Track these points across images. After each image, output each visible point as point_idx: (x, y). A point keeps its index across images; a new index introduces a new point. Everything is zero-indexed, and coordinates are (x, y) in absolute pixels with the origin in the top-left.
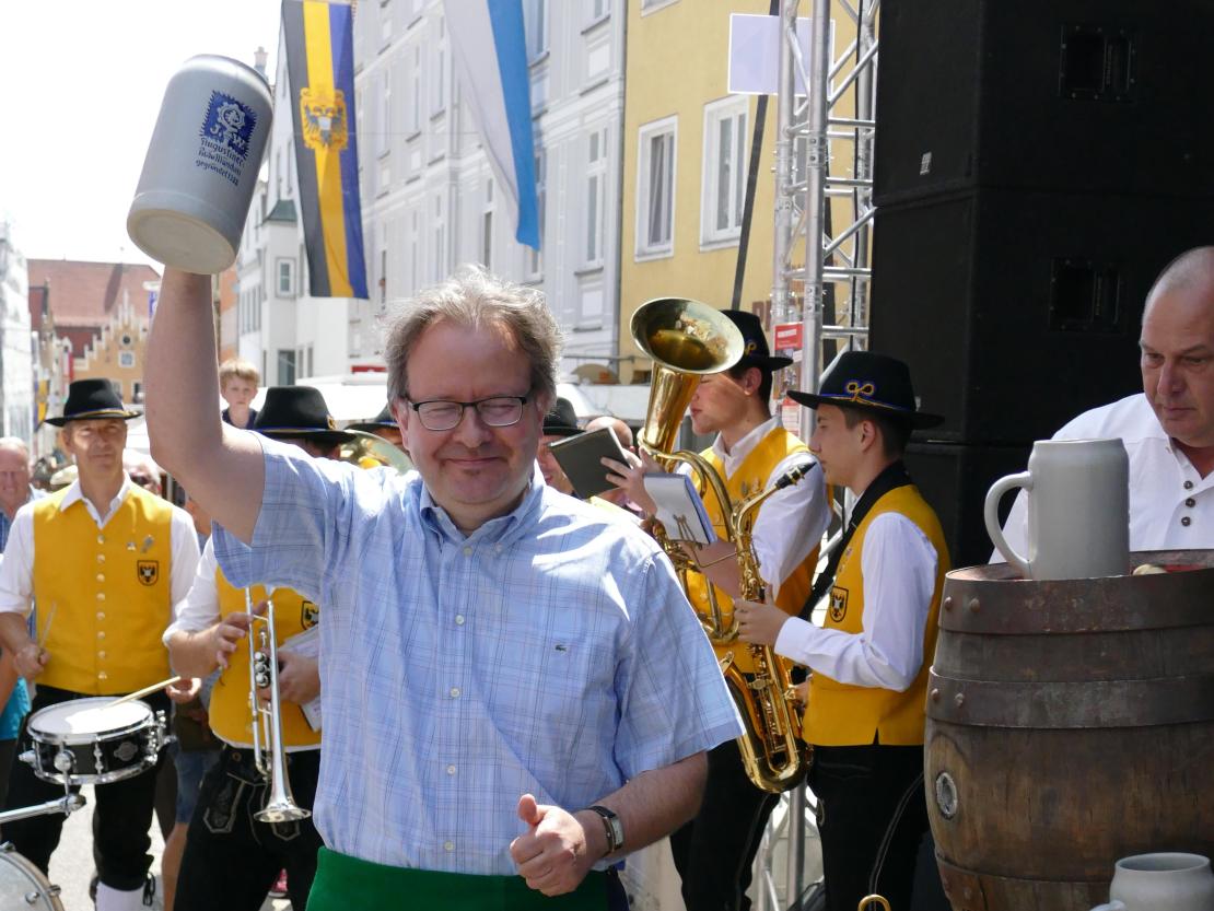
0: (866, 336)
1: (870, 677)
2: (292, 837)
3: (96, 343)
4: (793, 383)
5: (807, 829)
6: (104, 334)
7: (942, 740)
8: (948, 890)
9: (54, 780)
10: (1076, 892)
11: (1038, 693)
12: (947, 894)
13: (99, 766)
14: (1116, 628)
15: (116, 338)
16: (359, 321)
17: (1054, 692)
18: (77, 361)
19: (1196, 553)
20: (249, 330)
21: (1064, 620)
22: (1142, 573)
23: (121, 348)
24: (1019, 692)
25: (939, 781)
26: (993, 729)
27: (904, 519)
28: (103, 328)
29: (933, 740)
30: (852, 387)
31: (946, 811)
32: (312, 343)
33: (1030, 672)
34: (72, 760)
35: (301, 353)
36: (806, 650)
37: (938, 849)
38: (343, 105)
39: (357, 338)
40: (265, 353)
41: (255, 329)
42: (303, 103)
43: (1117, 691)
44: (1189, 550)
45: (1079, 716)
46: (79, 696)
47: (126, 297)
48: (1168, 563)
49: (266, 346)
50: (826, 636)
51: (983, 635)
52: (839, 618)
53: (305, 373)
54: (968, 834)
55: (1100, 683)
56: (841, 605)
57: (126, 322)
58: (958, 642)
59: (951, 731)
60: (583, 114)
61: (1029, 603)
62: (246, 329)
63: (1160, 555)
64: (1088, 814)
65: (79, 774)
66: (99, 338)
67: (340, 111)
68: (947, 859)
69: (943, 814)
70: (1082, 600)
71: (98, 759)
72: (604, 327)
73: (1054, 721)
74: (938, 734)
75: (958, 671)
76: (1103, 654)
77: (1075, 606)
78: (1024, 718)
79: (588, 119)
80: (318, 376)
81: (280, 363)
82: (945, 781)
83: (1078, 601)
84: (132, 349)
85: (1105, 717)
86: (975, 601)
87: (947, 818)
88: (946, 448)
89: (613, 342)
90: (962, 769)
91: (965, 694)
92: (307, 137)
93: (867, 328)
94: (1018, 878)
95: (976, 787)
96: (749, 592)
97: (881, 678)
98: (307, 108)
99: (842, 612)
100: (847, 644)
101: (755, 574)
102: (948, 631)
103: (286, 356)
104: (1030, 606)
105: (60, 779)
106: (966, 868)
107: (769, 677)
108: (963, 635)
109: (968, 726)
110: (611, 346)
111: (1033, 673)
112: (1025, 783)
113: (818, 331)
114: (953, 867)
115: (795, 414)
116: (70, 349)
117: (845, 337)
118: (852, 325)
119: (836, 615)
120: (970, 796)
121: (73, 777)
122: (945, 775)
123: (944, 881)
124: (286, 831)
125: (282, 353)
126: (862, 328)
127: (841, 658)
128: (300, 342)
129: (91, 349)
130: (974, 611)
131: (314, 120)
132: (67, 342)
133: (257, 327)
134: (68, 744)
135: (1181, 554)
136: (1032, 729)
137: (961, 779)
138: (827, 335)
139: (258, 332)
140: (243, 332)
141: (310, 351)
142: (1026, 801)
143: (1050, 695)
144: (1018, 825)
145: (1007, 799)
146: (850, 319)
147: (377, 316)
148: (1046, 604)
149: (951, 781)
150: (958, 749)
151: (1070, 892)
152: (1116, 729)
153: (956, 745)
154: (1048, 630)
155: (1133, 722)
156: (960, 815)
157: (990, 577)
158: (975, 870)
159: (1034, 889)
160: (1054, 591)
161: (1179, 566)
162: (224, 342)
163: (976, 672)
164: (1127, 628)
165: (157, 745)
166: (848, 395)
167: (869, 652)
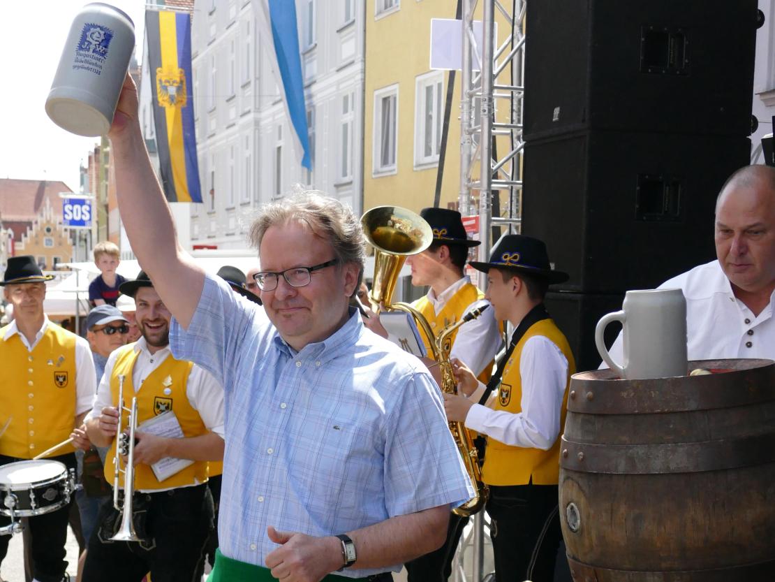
0: (519, 224)
1: (527, 441)
2: (151, 548)
3: (29, 232)
4: (474, 254)
5: (485, 538)
6: (34, 226)
7: (570, 482)
8: (575, 578)
9: (4, 513)
10: (656, 578)
11: (631, 451)
12: (574, 580)
13: (33, 504)
14: (679, 410)
15: (42, 229)
16: (197, 217)
17: (640, 451)
18: (17, 244)
19: (730, 361)
21: (646, 405)
22: (696, 374)
23: (45, 235)
24: (618, 451)
25: (569, 508)
26: (602, 474)
27: (547, 340)
28: (33, 222)
29: (564, 482)
30: (506, 257)
31: (573, 527)
33: (625, 438)
34: (15, 500)
36: (484, 425)
37: (568, 552)
38: (184, 79)
39: (196, 229)
42: (158, 78)
43: (681, 450)
44: (726, 360)
45: (657, 466)
46: (18, 460)
47: (48, 202)
48: (713, 368)
50: (496, 415)
51: (595, 415)
52: (506, 404)
54: (587, 542)
55: (669, 445)
56: (507, 395)
57: (48, 218)
58: (579, 419)
59: (575, 476)
60: (339, 83)
61: (624, 394)
64: (663, 528)
65: (20, 509)
66: (31, 229)
67: (181, 82)
68: (574, 558)
69: (572, 530)
70: (657, 392)
71: (32, 500)
73: (641, 469)
74: (567, 478)
75: (580, 438)
76: (671, 426)
77: (653, 396)
78: (622, 468)
79: (341, 86)
82: (572, 508)
83: (655, 393)
84: (52, 235)
85: (673, 466)
86: (590, 393)
87: (574, 532)
88: (571, 295)
90: (583, 500)
91: (584, 452)
92: (160, 99)
93: (520, 219)
94: (619, 570)
95: (592, 512)
96: (447, 388)
97: (533, 442)
98: (160, 81)
99: (507, 400)
100: (510, 421)
101: (451, 377)
102: (573, 412)
104: (625, 396)
105: (8, 513)
106: (586, 563)
108: (581, 416)
109: (587, 473)
111: (627, 439)
112: (623, 509)
113: (489, 221)
114: (577, 563)
116: (13, 236)
117: (506, 225)
118: (511, 217)
119: (504, 402)
120: (588, 517)
121: (16, 511)
122: (572, 504)
123: (572, 572)
124: (147, 544)
126: (517, 219)
127: (508, 429)
129: (26, 236)
130: (590, 400)
131: (165, 88)
132: (10, 231)
134: (13, 490)
136: (626, 475)
137: (582, 506)
138: (495, 224)
142: (623, 521)
143: (638, 453)
144: (618, 536)
145: (611, 519)
146: (509, 213)
147: (209, 213)
148: (635, 395)
149: (576, 508)
150: (580, 487)
151: (652, 578)
152: (680, 473)
153: (579, 485)
154: (637, 411)
155: (691, 470)
156: (582, 530)
157: (599, 378)
158: (592, 565)
159: (629, 577)
160: (640, 386)
161: (719, 370)
162: (111, 231)
163: (591, 438)
164: (687, 409)
165: (70, 490)
166: (503, 262)
167: (526, 425)
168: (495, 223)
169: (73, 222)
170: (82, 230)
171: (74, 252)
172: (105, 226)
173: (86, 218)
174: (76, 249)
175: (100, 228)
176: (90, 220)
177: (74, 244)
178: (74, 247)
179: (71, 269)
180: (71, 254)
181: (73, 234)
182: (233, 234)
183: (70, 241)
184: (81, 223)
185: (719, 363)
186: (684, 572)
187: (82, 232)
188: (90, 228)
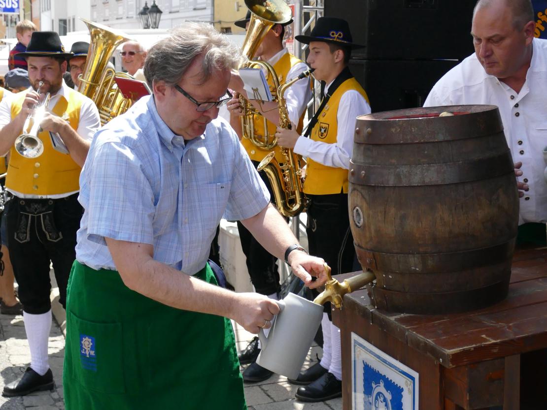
0: (323, 10)
1: (339, 163)
2: (58, 240)
4: (291, 32)
5: (300, 233)
7: (356, 192)
8: (360, 260)
10: (416, 259)
11: (398, 170)
12: (359, 261)
14: (431, 141)
16: (96, 6)
17: (404, 169)
20: (45, 10)
21: (408, 137)
22: (444, 116)
24: (389, 170)
25: (355, 211)
26: (378, 187)
29: (351, 192)
30: (333, 34)
31: (358, 224)
32: (74, 16)
33: (394, 161)
35: (69, 20)
36: (309, 151)
37: (355, 241)
39: (95, 13)
40: (53, 21)
41: (48, 9)
43: (433, 169)
44: (463, 105)
45: (416, 180)
48: (455, 111)
49: (53, 17)
50: (318, 144)
51: (373, 145)
52: (323, 137)
53: (72, 29)
54: (368, 234)
55: (425, 165)
56: (325, 131)
58: (362, 148)
59: (359, 188)
61: (393, 130)
62: (44, 10)
63: (451, 107)
64: (420, 224)
68: (359, 246)
69: (357, 226)
70: (416, 129)
72: (207, 8)
73: (405, 183)
74: (354, 189)
75: (362, 161)
76: (426, 152)
77: (413, 131)
78: (392, 182)
80: (77, 31)
81: (60, 25)
82: (357, 210)
83: (415, 129)
85: (427, 180)
86: (369, 129)
87: (359, 228)
88: (359, 61)
89: (211, 14)
90: (365, 205)
91: (365, 171)
93: (323, 7)
94: (391, 253)
95: (371, 213)
96: (283, 125)
99: (325, 134)
100: (328, 148)
101: (287, 117)
102: (358, 143)
103: (62, 22)
104: (394, 132)
106: (368, 250)
107: (290, 164)
108: (364, 145)
109: (367, 186)
110: (210, 16)
111: (395, 161)
112: (393, 211)
113: (301, 8)
114: (361, 249)
115: (291, 46)
117: (314, 11)
118: (317, 6)
119: (322, 136)
120: (369, 216)
122: (357, 208)
123: (358, 255)
124: (55, 237)
125: (60, 20)
126: (321, 7)
127: (326, 155)
128: (69, 16)
130: (369, 134)
133: (49, 9)
135: (460, 107)
136: (395, 187)
137: (364, 209)
139: (49, 11)
140: (43, 11)
141: (74, 20)
142: (393, 219)
143: (403, 171)
144: (390, 230)
145: (385, 218)
146: (315, 3)
147: (104, 3)
148: (401, 130)
149: (360, 210)
150: (363, 196)
151: (413, 259)
152: (432, 186)
153: (362, 195)
154: (402, 142)
155: (440, 182)
156: (364, 226)
157: (376, 119)
158: (371, 250)
159: (397, 258)
160: (404, 124)
161: (459, 112)
162: (34, 16)
163: (370, 161)
164: (436, 140)
165: (4, 201)
166: (332, 38)
167: (340, 151)
168: (306, 10)
169: (6, 10)
170: (13, 15)
171: (7, 32)
172: (29, 12)
173: (15, 6)
174: (8, 29)
175: (26, 14)
176: (18, 8)
177: (7, 25)
178: (7, 28)
179: (5, 44)
180: (5, 32)
181: (6, 18)
182: (121, 18)
183: (4, 23)
184: (12, 10)
185: (459, 108)
186: (435, 254)
187: (13, 17)
188: (18, 14)
